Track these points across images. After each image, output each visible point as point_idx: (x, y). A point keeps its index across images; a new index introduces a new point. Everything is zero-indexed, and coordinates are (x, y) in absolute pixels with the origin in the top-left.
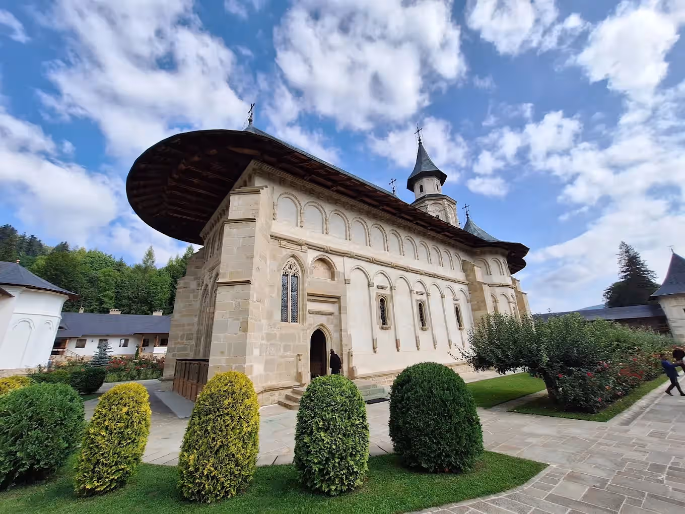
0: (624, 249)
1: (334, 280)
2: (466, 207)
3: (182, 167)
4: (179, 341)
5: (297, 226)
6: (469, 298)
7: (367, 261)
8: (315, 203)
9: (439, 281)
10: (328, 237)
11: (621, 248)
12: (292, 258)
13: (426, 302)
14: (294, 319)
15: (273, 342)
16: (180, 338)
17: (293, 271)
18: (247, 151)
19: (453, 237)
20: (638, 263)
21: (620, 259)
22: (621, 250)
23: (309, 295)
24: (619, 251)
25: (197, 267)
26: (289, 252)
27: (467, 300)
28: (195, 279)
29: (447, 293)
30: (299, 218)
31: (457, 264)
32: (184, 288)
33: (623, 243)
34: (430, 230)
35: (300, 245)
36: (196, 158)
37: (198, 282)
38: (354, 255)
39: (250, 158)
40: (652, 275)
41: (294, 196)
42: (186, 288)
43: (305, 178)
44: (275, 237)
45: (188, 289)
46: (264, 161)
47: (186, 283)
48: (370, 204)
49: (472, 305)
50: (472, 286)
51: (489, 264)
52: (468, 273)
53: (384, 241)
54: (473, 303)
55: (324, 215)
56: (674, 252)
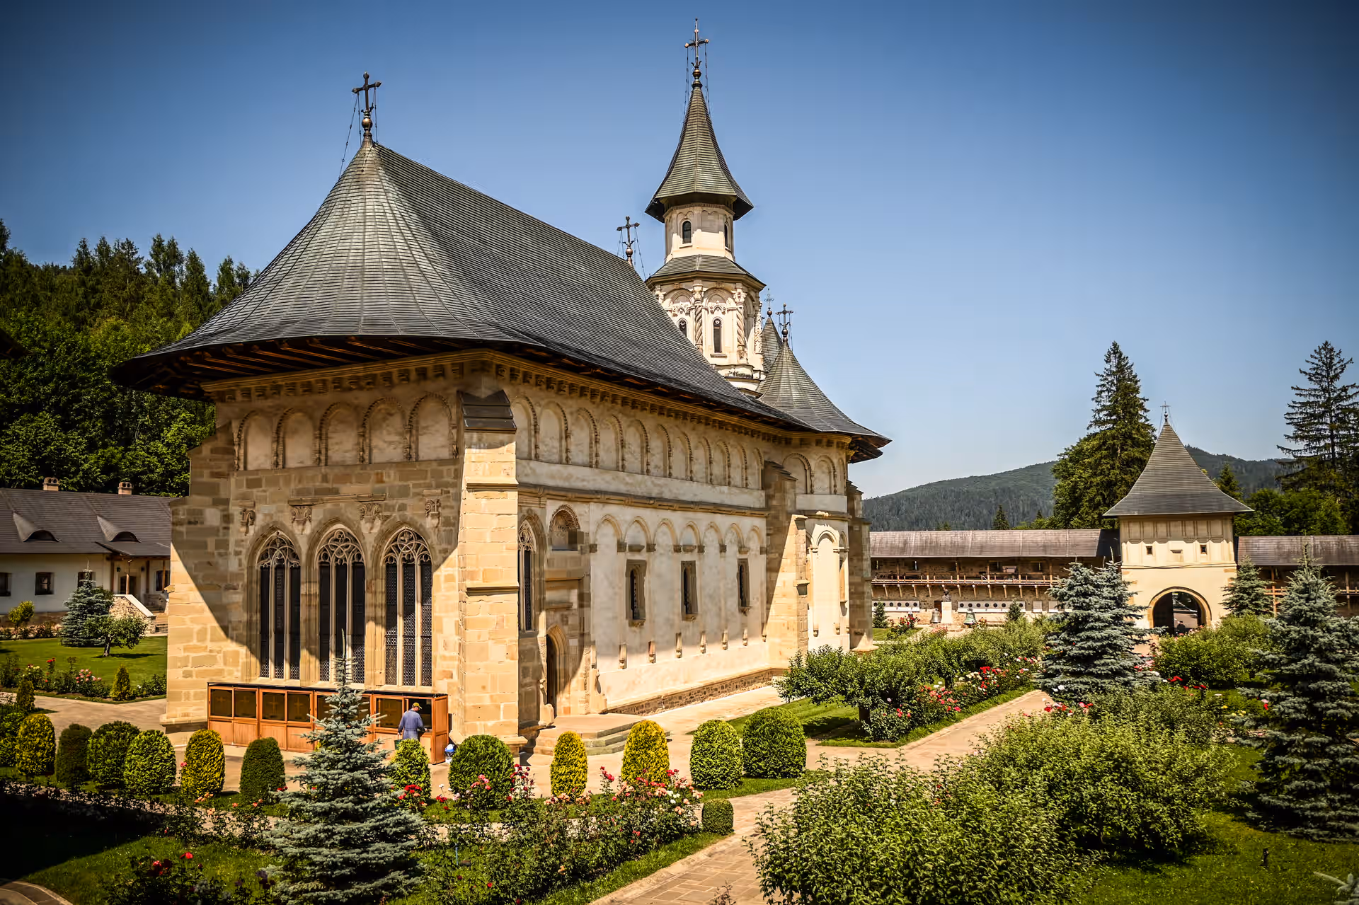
4: (195, 642)
5: (530, 456)
6: (765, 545)
7: (619, 505)
9: (721, 519)
10: (568, 470)
11: (1108, 361)
13: (698, 567)
16: (195, 636)
21: (1100, 389)
22: (1108, 366)
24: (1102, 367)
27: (761, 549)
28: (214, 503)
29: (730, 538)
30: (533, 440)
31: (754, 473)
32: (190, 523)
33: (1116, 350)
38: (605, 498)
41: (526, 398)
42: (196, 523)
45: (199, 526)
47: (191, 512)
49: (767, 559)
50: (775, 521)
51: (813, 468)
52: (771, 491)
53: (642, 452)
54: (772, 556)
55: (563, 423)
56: (1169, 423)
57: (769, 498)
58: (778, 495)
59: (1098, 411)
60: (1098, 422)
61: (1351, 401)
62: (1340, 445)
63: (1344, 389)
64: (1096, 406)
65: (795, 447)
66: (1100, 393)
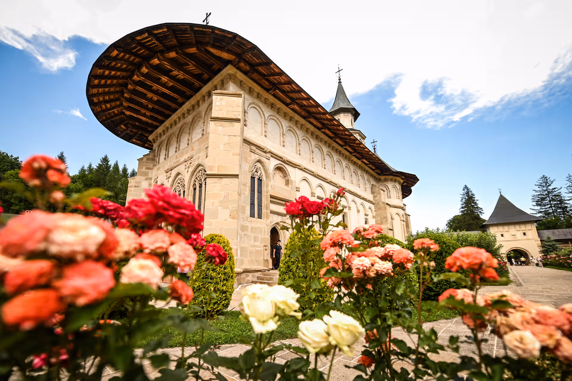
0: (466, 190)
1: (289, 187)
2: (374, 142)
3: (156, 61)
5: (262, 134)
6: (374, 215)
7: (311, 174)
8: (275, 117)
9: (357, 199)
10: (284, 149)
11: (464, 190)
12: (258, 163)
13: (348, 214)
14: (260, 217)
15: (245, 232)
17: (259, 174)
18: (225, 55)
19: (368, 164)
20: (473, 201)
22: (464, 192)
23: (272, 197)
24: (462, 192)
25: (149, 169)
26: (257, 157)
27: (373, 216)
28: (146, 179)
29: (361, 208)
30: (263, 128)
31: (369, 187)
32: (135, 187)
33: (466, 187)
34: (354, 155)
35: (265, 152)
36: (173, 55)
37: (149, 182)
38: (303, 168)
39: (227, 63)
40: (480, 211)
41: (259, 107)
42: (138, 186)
43: (270, 92)
44: (246, 141)
46: (239, 69)
47: (136, 182)
48: (315, 126)
49: (376, 220)
50: (378, 205)
51: (390, 189)
52: (375, 194)
53: (322, 160)
54: (377, 219)
55: (281, 129)
56: (502, 194)
57: (374, 197)
58: (378, 196)
59: (462, 204)
60: (462, 208)
61: (557, 192)
62: (554, 207)
63: (553, 189)
64: (461, 203)
65: (383, 182)
66: (462, 199)
